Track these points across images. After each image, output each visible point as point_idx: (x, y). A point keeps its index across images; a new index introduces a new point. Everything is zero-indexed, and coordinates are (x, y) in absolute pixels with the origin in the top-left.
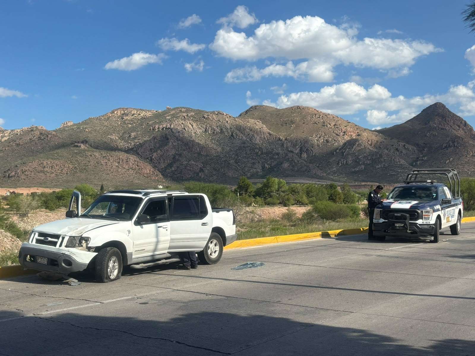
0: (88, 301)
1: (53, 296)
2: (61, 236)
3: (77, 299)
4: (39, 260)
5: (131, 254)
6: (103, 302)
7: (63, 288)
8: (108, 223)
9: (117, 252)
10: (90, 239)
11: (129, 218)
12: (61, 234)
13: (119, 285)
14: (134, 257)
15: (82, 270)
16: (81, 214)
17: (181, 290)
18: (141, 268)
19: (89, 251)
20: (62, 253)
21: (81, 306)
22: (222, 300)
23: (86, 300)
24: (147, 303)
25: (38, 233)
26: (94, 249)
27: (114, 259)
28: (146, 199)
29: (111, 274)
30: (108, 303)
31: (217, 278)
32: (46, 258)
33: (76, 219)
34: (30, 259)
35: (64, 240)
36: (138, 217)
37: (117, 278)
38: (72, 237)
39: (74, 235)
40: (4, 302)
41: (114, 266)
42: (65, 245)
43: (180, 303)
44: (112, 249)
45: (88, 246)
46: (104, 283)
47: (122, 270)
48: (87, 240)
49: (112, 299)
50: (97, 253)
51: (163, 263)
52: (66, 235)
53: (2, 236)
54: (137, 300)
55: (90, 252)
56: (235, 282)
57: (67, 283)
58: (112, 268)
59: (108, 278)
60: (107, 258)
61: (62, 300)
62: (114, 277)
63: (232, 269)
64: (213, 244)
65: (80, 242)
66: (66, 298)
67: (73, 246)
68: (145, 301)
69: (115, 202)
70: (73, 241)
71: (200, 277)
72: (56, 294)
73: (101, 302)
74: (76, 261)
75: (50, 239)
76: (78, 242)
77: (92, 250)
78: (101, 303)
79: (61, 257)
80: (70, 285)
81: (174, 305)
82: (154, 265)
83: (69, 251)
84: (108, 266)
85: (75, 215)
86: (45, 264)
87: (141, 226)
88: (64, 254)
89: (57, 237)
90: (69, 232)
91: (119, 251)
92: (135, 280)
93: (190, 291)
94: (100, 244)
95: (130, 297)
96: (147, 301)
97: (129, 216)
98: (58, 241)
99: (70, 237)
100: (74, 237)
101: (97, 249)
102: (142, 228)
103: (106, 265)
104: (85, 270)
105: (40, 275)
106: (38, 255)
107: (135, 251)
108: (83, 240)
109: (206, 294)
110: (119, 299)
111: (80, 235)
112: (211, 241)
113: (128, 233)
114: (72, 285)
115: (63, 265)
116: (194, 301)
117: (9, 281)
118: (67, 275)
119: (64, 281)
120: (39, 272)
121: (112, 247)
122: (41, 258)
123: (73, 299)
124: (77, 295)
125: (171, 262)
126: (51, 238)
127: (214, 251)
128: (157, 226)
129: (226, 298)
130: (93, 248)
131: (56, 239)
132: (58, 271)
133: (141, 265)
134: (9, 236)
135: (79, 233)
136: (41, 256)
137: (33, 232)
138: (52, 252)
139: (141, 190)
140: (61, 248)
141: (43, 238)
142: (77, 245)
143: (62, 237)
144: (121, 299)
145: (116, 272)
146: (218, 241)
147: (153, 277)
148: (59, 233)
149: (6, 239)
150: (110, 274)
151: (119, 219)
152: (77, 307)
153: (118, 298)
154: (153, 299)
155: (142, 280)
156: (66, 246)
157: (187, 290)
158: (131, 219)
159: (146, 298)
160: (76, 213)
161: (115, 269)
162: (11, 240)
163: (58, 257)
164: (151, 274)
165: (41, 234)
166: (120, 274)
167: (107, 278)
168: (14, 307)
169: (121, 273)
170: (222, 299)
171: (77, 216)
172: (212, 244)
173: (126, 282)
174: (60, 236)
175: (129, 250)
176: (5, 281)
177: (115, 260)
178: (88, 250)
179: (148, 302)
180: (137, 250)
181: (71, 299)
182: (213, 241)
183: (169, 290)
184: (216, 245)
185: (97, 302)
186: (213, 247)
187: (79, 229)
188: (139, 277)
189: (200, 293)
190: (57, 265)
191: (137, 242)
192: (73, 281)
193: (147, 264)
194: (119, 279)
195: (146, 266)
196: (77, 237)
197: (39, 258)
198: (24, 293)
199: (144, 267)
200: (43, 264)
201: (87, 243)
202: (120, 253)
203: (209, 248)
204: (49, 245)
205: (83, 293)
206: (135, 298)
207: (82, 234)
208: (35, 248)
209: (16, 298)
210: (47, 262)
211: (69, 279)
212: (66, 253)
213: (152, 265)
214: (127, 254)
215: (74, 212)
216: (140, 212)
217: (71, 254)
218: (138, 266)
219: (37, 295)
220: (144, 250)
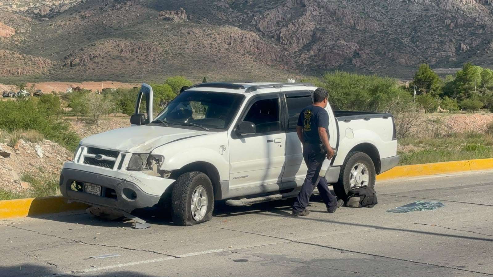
0: (157, 253)
1: (105, 244)
2: (121, 153)
3: (142, 249)
4: (89, 189)
5: (227, 183)
6: (178, 256)
7: (124, 232)
8: (192, 134)
9: (205, 179)
10: (164, 158)
11: (224, 126)
12: (120, 149)
13: (208, 230)
14: (231, 187)
15: (151, 206)
16: (153, 120)
17: (301, 243)
18: (243, 205)
19: (162, 176)
20: (121, 178)
21: (145, 262)
22: (366, 260)
23: (153, 252)
24: (247, 261)
25: (87, 147)
26: (170, 174)
27: (200, 190)
28: (249, 96)
29: (196, 213)
30: (186, 258)
31: (362, 224)
32: (99, 185)
33: (145, 126)
34: (77, 187)
35: (125, 160)
36: (237, 126)
37: (206, 219)
38: (137, 155)
39: (139, 152)
40: (32, 252)
41: (200, 201)
42: (127, 166)
43: (297, 263)
44: (197, 174)
45: (161, 169)
46: (186, 226)
47: (213, 207)
48: (159, 159)
49: (193, 252)
50: (174, 181)
51: (278, 197)
52: (128, 151)
53: (55, 152)
54: (230, 254)
55: (164, 177)
56: (391, 232)
57: (130, 225)
58: (198, 205)
59: (192, 218)
60: (189, 189)
61: (118, 250)
62: (200, 217)
63: (388, 211)
64: (359, 171)
65: (149, 163)
66: (125, 248)
67: (139, 169)
68: (243, 257)
69: (204, 102)
70: (138, 160)
71: (336, 222)
72: (111, 242)
73: (176, 256)
74: (143, 192)
75: (104, 157)
76: (145, 162)
77: (167, 175)
78: (175, 257)
79: (120, 185)
80: (134, 228)
81: (287, 265)
82: (262, 201)
83: (132, 176)
84: (190, 201)
85: (144, 120)
86: (97, 196)
87: (243, 139)
88: (125, 180)
89: (115, 153)
90: (131, 147)
91: (208, 177)
92: (232, 222)
93: (316, 245)
94: (178, 166)
95: (221, 250)
96: (245, 257)
97: (223, 122)
98: (116, 160)
99: (134, 154)
100: (139, 155)
101: (175, 174)
102: (244, 142)
103: (187, 199)
104: (156, 205)
105: (90, 212)
106: (87, 181)
107: (233, 179)
108: (153, 159)
109: (342, 250)
110: (203, 252)
111: (149, 152)
112: (356, 165)
113: (221, 149)
114: (136, 228)
115: (124, 196)
116: (320, 260)
117: (46, 219)
118: (130, 213)
119: (127, 222)
120: (90, 207)
121: (198, 172)
122: (92, 186)
123: (135, 250)
124: (142, 244)
125: (291, 197)
126: (106, 156)
127: (361, 182)
128: (267, 138)
129: (373, 258)
130: (168, 172)
131: (113, 157)
132: (116, 206)
133: (242, 200)
134: (64, 152)
135: (148, 148)
136: (92, 183)
137: (80, 145)
138: (108, 177)
139: (246, 82)
140: (120, 171)
141: (93, 156)
142: (144, 167)
143: (122, 154)
144: (207, 252)
145: (204, 210)
146: (366, 165)
147: (261, 220)
148: (117, 148)
149: (60, 157)
150: (194, 213)
151: (208, 128)
152: (138, 263)
153: (202, 250)
154: (256, 254)
155: (244, 223)
156: (128, 169)
157: (311, 243)
158: (226, 128)
159: (245, 253)
160: (146, 118)
161: (202, 206)
162: (67, 158)
163: (115, 185)
164: (262, 214)
165: (92, 150)
166: (210, 214)
167: (189, 220)
168: (45, 259)
169: (212, 212)
170: (366, 259)
171: (147, 122)
172: (357, 170)
173: (219, 227)
174: (119, 152)
175: (223, 176)
176: (40, 219)
177: (202, 191)
178: (160, 175)
179: (247, 259)
180: (236, 177)
181: (133, 250)
182: (359, 165)
183: (283, 241)
184: (364, 172)
185: (171, 256)
186: (360, 175)
187: (147, 143)
188: (238, 219)
189: (332, 248)
190: (115, 197)
191: (236, 164)
192: (139, 221)
193: (252, 199)
194: (209, 220)
195: (251, 202)
196: (144, 155)
197: (90, 185)
198: (64, 239)
199: (246, 204)
200: (94, 194)
201: (159, 164)
202: (210, 181)
203: (353, 177)
204: (102, 166)
205: (151, 241)
206: (229, 251)
207: (151, 150)
208: (82, 170)
209: (51, 246)
210: (100, 193)
211: (133, 219)
212: (128, 180)
213: (260, 201)
214: (220, 182)
215: (143, 116)
216: (240, 117)
217: (135, 181)
218: (238, 202)
219: (82, 243)
220: (247, 176)
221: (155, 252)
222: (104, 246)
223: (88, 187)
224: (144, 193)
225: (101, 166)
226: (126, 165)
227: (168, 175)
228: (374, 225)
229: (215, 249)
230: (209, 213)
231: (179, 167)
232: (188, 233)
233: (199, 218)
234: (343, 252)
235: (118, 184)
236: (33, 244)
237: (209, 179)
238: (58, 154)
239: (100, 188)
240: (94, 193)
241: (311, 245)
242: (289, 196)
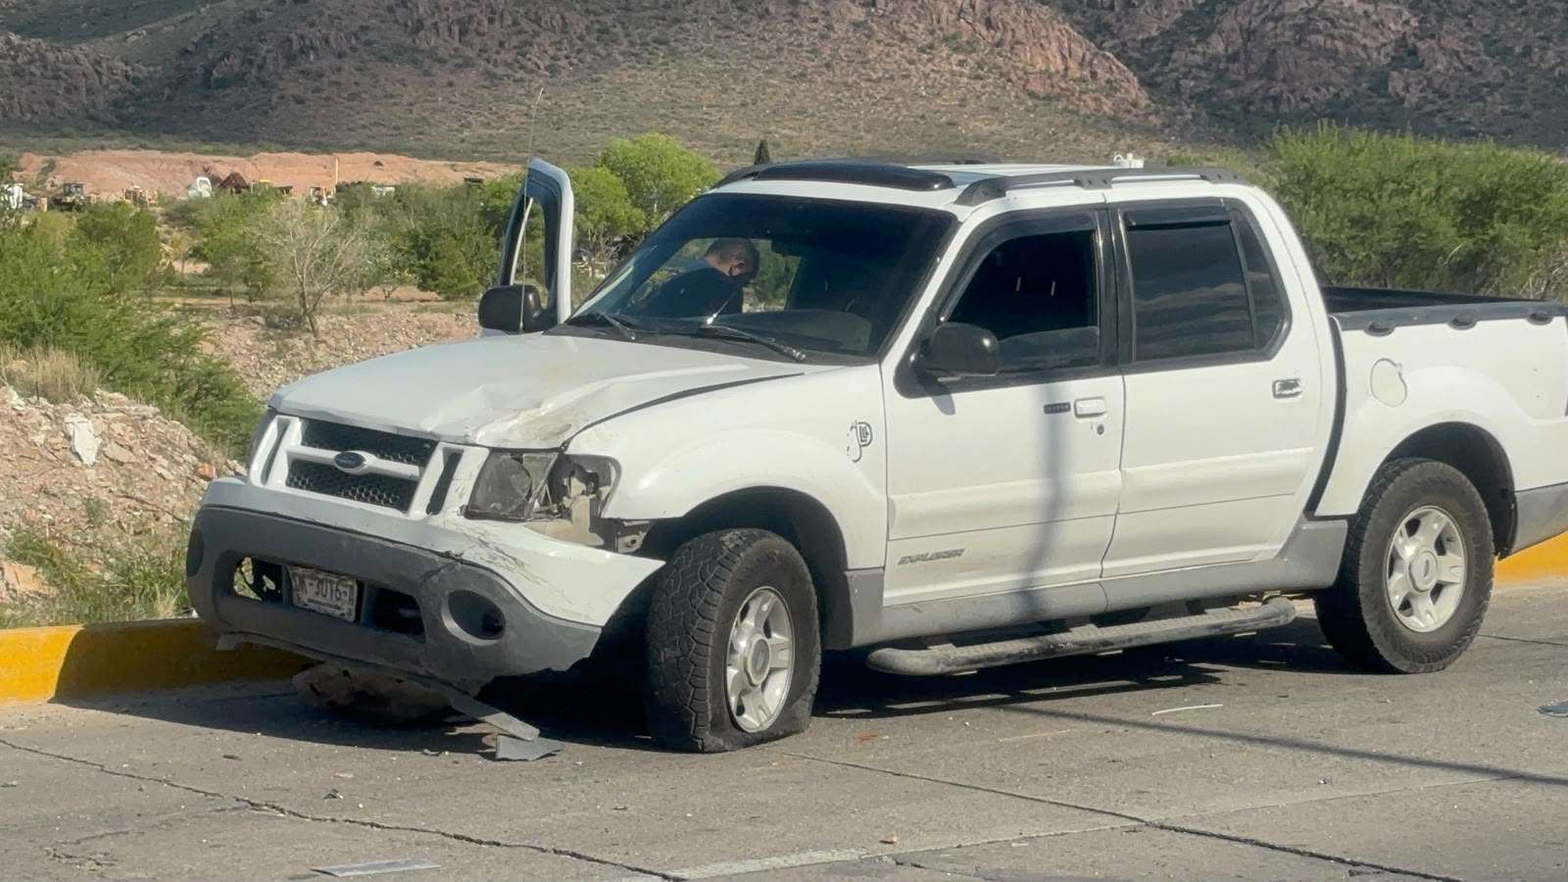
0: (589, 860)
1: (376, 818)
2: (441, 445)
3: (526, 842)
4: (309, 592)
5: (876, 579)
6: (676, 874)
7: (450, 773)
8: (735, 373)
9: (786, 563)
10: (619, 472)
11: (866, 344)
12: (437, 431)
13: (795, 770)
14: (890, 595)
15: (563, 665)
16: (574, 311)
17: (1183, 831)
18: (938, 670)
19: (609, 545)
20: (443, 550)
23: (573, 855)
25: (301, 418)
26: (640, 537)
27: (765, 607)
28: (973, 218)
29: (747, 701)
31: (1436, 759)
32: (350, 577)
33: (538, 338)
34: (257, 586)
35: (456, 475)
36: (921, 342)
37: (783, 728)
38: (508, 456)
39: (516, 441)
40: (78, 842)
41: (762, 650)
42: (465, 501)
44: (752, 539)
45: (606, 515)
46: (702, 752)
47: (815, 679)
48: (597, 474)
49: (739, 859)
50: (657, 564)
51: (1083, 644)
52: (470, 440)
53: (145, 444)
54: (891, 871)
55: (614, 549)
57: (474, 744)
58: (755, 664)
59: (728, 722)
60: (719, 599)
61: (429, 844)
62: (764, 717)
63: (1544, 710)
64: (1423, 541)
65: (557, 491)
66: (456, 837)
67: (514, 513)
69: (784, 243)
70: (513, 479)
71: (1326, 750)
72: (396, 810)
73: (668, 873)
74: (530, 609)
75: (371, 461)
76: (541, 486)
77: (628, 539)
78: (666, 876)
79: (435, 579)
80: (492, 757)
82: (1021, 655)
83: (485, 544)
84: (724, 651)
85: (535, 315)
86: (340, 620)
87: (945, 397)
88: (458, 559)
89: (416, 448)
90: (484, 422)
91: (797, 553)
92: (895, 742)
93: (1245, 841)
94: (677, 506)
95: (850, 854)
97: (863, 328)
98: (422, 474)
99: (495, 451)
100: (517, 454)
101: (661, 537)
102: (949, 409)
103: (711, 642)
104: (580, 665)
105: (312, 686)
106: (294, 559)
107: (903, 562)
108: (572, 474)
109: (1354, 864)
110: (778, 861)
111: (557, 443)
112: (1412, 515)
113: (854, 440)
114: (500, 755)
115: (451, 625)
117: (127, 712)
118: (475, 691)
119: (461, 730)
120: (307, 665)
121: (756, 532)
122: (321, 582)
123: (498, 844)
124: (526, 822)
125: (1135, 643)
126: (382, 457)
127: (1431, 585)
128: (1044, 397)
130: (635, 529)
131: (409, 461)
132: (417, 663)
133: (936, 651)
134: (184, 444)
135: (552, 429)
136: (321, 570)
137: (273, 412)
138: (387, 544)
139: (957, 163)
140: (438, 520)
141: (329, 455)
142: (536, 505)
143: (446, 450)
144: (793, 860)
145: (777, 691)
146: (1456, 518)
147: (1014, 734)
148: (427, 424)
149: (165, 463)
150: (740, 700)
151: (799, 348)
153: (773, 852)
154: (999, 871)
155: (943, 747)
156: (471, 512)
157: (1225, 833)
158: (874, 351)
159: (950, 867)
160: (544, 305)
161: (772, 671)
162: (196, 467)
163: (416, 577)
165: (321, 430)
166: (805, 705)
167: (717, 726)
169: (809, 697)
171: (546, 321)
172: (1418, 536)
173: (839, 759)
174: (434, 444)
175: (861, 552)
176: (105, 714)
177: (773, 610)
178: (601, 542)
180: (914, 553)
181: (489, 843)
182: (1425, 514)
183: (1107, 822)
184: (1447, 545)
185: (645, 872)
186: (1427, 556)
187: (549, 406)
188: (921, 728)
189: (1312, 855)
190: (415, 627)
191: (912, 502)
192: (511, 730)
193: (977, 647)
194: (796, 732)
195: (972, 661)
196: (538, 456)
197: (310, 577)
198: (206, 794)
199: (954, 668)
200: (328, 615)
201: (599, 497)
202: (806, 569)
203: (1397, 563)
204: (365, 501)
205: (564, 812)
206: (885, 858)
207: (566, 436)
208: (280, 512)
209: (155, 821)
210: (353, 608)
211: (488, 719)
212: (468, 556)
213: (1009, 656)
214: (848, 574)
215: (531, 297)
216: (936, 309)
217: (499, 560)
218: (919, 660)
219: (282, 811)
220: (958, 553)
221: (579, 857)
222: (372, 825)
223: (302, 582)
224: (536, 613)
225: (359, 498)
226: (461, 496)
227: (633, 542)
228: (1486, 763)
229: (825, 847)
230: (799, 702)
231: (678, 509)
232: (714, 780)
233: (759, 719)
234: (1359, 873)
235: (429, 574)
236: (82, 812)
237: (802, 562)
238: (160, 451)
239: (352, 587)
240: (330, 610)
241: (1226, 842)
242: (1130, 640)
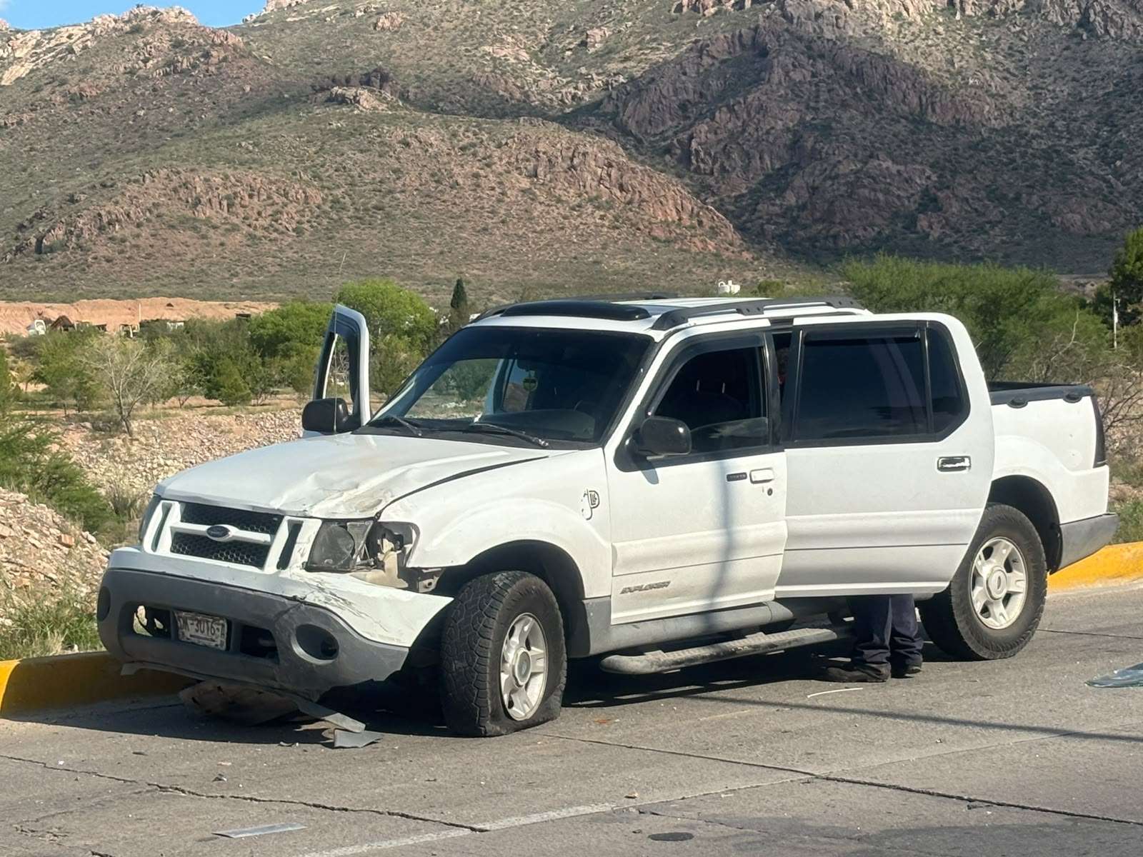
0: (415, 818)
1: (254, 794)
2: (286, 518)
3: (367, 808)
4: (191, 630)
5: (605, 605)
6: (480, 826)
7: (301, 759)
8: (496, 458)
9: (540, 596)
10: (418, 533)
11: (592, 433)
12: (282, 508)
13: (554, 747)
14: (616, 617)
15: (382, 677)
16: (372, 416)
17: (843, 781)
18: (653, 670)
19: (413, 587)
20: (291, 595)
21: (385, 845)
22: (1047, 830)
23: (403, 815)
24: (690, 836)
25: (180, 502)
26: (434, 581)
27: (526, 628)
28: (668, 342)
29: (515, 698)
30: (506, 831)
31: (1018, 723)
32: (221, 618)
33: (348, 438)
34: (150, 626)
35: (298, 540)
36: (633, 431)
37: (543, 717)
38: (335, 525)
39: (342, 514)
40: (37, 821)
41: (525, 659)
42: (306, 559)
43: (841, 842)
44: (515, 579)
45: (409, 565)
46: (485, 737)
47: (564, 680)
48: (402, 535)
49: (525, 814)
50: (447, 600)
51: (756, 647)
52: (308, 514)
53: (21, 522)
54: (637, 819)
55: (417, 591)
56: (1110, 746)
57: (316, 737)
58: (520, 671)
59: (502, 713)
60: (494, 624)
61: (296, 812)
62: (528, 709)
63: (1091, 683)
64: (997, 561)
65: (373, 548)
66: (315, 806)
67: (342, 566)
68: (676, 827)
69: (526, 361)
70: (340, 541)
71: (937, 720)
72: (267, 788)
73: (475, 826)
74: (357, 636)
75: (234, 532)
76: (361, 545)
77: (426, 582)
78: (473, 829)
79: (286, 617)
80: (331, 746)
81: (814, 846)
82: (711, 656)
83: (322, 590)
84: (499, 660)
85: (344, 420)
86: (215, 650)
87: (650, 471)
88: (302, 601)
89: (268, 521)
90: (317, 500)
91: (547, 588)
92: (625, 724)
93: (890, 787)
94: (460, 556)
95: (607, 807)
96: (684, 826)
97: (589, 427)
98: (273, 540)
99: (325, 521)
100: (343, 523)
101: (450, 580)
102: (654, 480)
103: (489, 655)
104: (394, 676)
105: (193, 699)
106: (180, 606)
107: (624, 591)
108: (384, 536)
109: (970, 800)
110: (553, 814)
111: (372, 514)
112: (987, 544)
113: (586, 504)
114: (337, 744)
115: (298, 650)
116: (910, 832)
117: (55, 724)
118: (316, 700)
119: (305, 727)
120: (191, 683)
121: (518, 573)
122: (199, 622)
123: (346, 810)
124: (364, 792)
125: (792, 645)
126: (242, 528)
127: (1003, 595)
128: (723, 469)
129: (1070, 823)
130: (431, 575)
131: (263, 531)
132: (274, 679)
133: (650, 656)
134: (50, 521)
135: (367, 504)
136: (201, 613)
137: (158, 498)
138: (249, 592)
139: (652, 299)
140: (285, 574)
141: (202, 528)
142: (359, 560)
143: (289, 522)
144: (564, 813)
145: (536, 690)
146: (1018, 544)
147: (710, 715)
148: (275, 504)
149: (37, 535)
150: (510, 697)
151: (543, 438)
152: (365, 848)
153: (549, 808)
154: (715, 815)
155: (660, 726)
156: (309, 567)
157: (875, 781)
158: (598, 438)
159: (679, 814)
160: (350, 411)
161: (533, 675)
162: (60, 538)
163: (271, 616)
164: (701, 698)
165: (195, 511)
166: (556, 699)
167: (495, 717)
168: (83, 842)
169: (560, 693)
170: (1047, 825)
171: (353, 424)
172: (991, 559)
173: (586, 737)
174: (281, 518)
175: (593, 588)
176: (39, 725)
177: (532, 630)
178: (406, 585)
179: (690, 831)
180: (632, 586)
181: (339, 809)
182: (996, 543)
183: (788, 777)
184: (1013, 565)
185: (457, 826)
186: (1000, 574)
187: (363, 489)
188: (641, 712)
189: (939, 795)
190: (271, 652)
191: (633, 548)
192: (345, 726)
193: (680, 652)
194: (552, 719)
195: (677, 663)
196: (358, 523)
197: (191, 619)
198: (125, 781)
199: (664, 668)
200: (206, 646)
201: (404, 552)
202: (554, 599)
203: (978, 579)
204: (230, 561)
205: (391, 784)
206: (631, 809)
207: (379, 508)
208: (168, 572)
209: (92, 802)
210: (224, 640)
211: (327, 718)
212: (310, 599)
213: (703, 657)
214: (585, 602)
215: (340, 406)
216: (645, 406)
217: (333, 601)
218: (638, 663)
219: (183, 791)
220: (665, 584)
221: (407, 817)
222: (251, 799)
223: (185, 623)
224: (361, 639)
225: (226, 559)
226: (302, 555)
227: (430, 584)
228: (1054, 725)
229: (588, 802)
230: (553, 696)
231: (463, 560)
232: (496, 757)
233: (524, 711)
234: (975, 807)
235: (281, 614)
236: (36, 797)
237: (551, 593)
238: (32, 526)
239: (223, 625)
240: (207, 642)
241: (876, 788)
242: (790, 643)
